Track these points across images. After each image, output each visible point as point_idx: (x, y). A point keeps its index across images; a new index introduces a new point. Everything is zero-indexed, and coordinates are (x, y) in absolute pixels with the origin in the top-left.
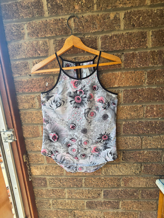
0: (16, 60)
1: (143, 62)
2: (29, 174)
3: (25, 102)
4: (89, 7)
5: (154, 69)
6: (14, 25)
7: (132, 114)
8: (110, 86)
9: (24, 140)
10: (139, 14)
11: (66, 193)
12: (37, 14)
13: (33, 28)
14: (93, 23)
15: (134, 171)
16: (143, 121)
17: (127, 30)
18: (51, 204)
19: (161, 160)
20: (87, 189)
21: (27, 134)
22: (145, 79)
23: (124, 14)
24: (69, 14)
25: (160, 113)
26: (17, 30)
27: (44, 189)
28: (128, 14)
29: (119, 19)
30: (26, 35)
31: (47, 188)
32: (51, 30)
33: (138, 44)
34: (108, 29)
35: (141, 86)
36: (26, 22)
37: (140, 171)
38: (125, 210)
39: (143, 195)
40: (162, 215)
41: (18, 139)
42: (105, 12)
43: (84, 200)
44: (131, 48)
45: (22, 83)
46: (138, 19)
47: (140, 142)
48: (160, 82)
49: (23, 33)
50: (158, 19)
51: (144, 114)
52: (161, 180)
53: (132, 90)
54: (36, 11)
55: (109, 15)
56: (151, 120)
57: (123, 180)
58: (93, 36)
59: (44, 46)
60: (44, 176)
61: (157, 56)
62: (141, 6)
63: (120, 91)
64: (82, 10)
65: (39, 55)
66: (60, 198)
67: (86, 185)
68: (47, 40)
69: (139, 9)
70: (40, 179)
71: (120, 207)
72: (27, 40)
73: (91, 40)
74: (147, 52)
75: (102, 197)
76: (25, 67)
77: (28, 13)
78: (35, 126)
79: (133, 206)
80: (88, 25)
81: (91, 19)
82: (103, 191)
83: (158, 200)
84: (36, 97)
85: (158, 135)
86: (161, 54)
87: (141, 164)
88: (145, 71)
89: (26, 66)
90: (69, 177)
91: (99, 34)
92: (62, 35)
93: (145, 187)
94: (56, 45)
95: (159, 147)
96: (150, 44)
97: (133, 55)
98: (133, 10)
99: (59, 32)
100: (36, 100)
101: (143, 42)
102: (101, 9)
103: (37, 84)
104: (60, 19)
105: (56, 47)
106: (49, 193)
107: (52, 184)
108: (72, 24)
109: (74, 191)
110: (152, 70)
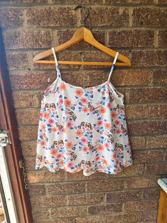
0: (13, 50)
1: (150, 61)
2: (26, 181)
3: (23, 99)
5: (159, 69)
6: (11, 9)
7: (138, 113)
8: (117, 85)
9: (20, 144)
10: (147, 12)
11: (68, 200)
13: (33, 14)
14: (101, 16)
15: (137, 172)
16: (148, 121)
17: (136, 27)
18: (50, 214)
19: (162, 159)
20: (90, 194)
21: (24, 136)
22: (151, 79)
23: (133, 10)
24: (76, 4)
25: (164, 112)
26: (15, 15)
27: (43, 197)
28: (136, 10)
29: (128, 15)
30: (26, 22)
31: (46, 196)
32: (54, 19)
33: (145, 42)
34: (116, 24)
35: (147, 85)
36: (25, 8)
37: (143, 172)
38: (128, 212)
39: (145, 195)
40: (163, 214)
41: (13, 143)
42: (114, 6)
43: (87, 206)
44: (139, 46)
45: (19, 77)
46: (147, 17)
47: (144, 143)
48: (165, 82)
49: (22, 19)
50: (164, 19)
51: (149, 113)
52: (162, 179)
53: (138, 89)
55: (118, 10)
56: (155, 120)
57: (126, 182)
58: (101, 31)
59: (46, 37)
60: (42, 183)
61: (162, 56)
62: (149, 4)
63: (126, 90)
64: (90, 1)
65: (41, 46)
66: (60, 206)
67: (88, 190)
68: (50, 30)
69: (148, 7)
70: (38, 187)
71: (123, 209)
72: (26, 28)
73: (98, 35)
74: (153, 52)
75: (105, 201)
76: (24, 60)
78: (33, 127)
79: (135, 207)
80: (96, 17)
81: (99, 12)
82: (106, 195)
83: (159, 198)
84: (36, 95)
85: (161, 135)
87: (144, 165)
88: (151, 70)
89: (24, 58)
90: (71, 183)
91: (107, 29)
92: (67, 26)
93: (147, 187)
94: (61, 36)
95: (161, 147)
96: (156, 44)
97: (141, 53)
98: (141, 7)
99: (63, 22)
100: (35, 98)
101: (150, 40)
102: (110, 2)
103: (38, 79)
104: (65, 8)
105: (60, 39)
106: (48, 201)
107: (51, 191)
108: (79, 15)
109: (75, 198)
110: (157, 70)
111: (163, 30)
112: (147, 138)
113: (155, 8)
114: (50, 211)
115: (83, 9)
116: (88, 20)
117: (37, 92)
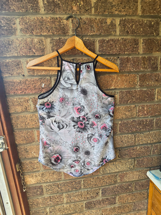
0: (6, 58)
1: (136, 66)
2: (23, 184)
3: (18, 104)
4: (87, 9)
5: (145, 73)
6: (4, 18)
8: (107, 88)
9: (17, 148)
10: (132, 22)
11: (65, 198)
12: (32, 9)
13: (26, 23)
14: (91, 26)
15: (128, 166)
16: (136, 119)
17: (122, 35)
18: (48, 213)
19: (150, 153)
20: (86, 190)
21: (20, 140)
22: (137, 82)
23: (119, 20)
24: (67, 14)
25: (150, 112)
26: (7, 24)
27: (40, 197)
28: (122, 21)
29: (115, 25)
30: (18, 31)
31: (43, 196)
32: (47, 28)
33: (131, 49)
34: (105, 33)
35: (134, 88)
36: (17, 17)
37: (134, 166)
38: (121, 204)
39: (136, 187)
40: (153, 202)
41: (9, 147)
42: (102, 16)
43: (83, 202)
44: (126, 53)
45: (13, 83)
46: (132, 26)
47: (133, 139)
48: (149, 84)
49: (15, 28)
50: (147, 29)
51: (137, 113)
52: (151, 171)
53: (127, 92)
54: (30, 6)
55: (106, 20)
56: (143, 119)
57: (119, 176)
58: (92, 39)
59: (39, 45)
60: (40, 183)
61: (147, 62)
62: (134, 16)
63: (116, 92)
64: (80, 12)
65: (34, 53)
66: (58, 204)
67: (84, 186)
68: (43, 38)
69: (132, 18)
70: (35, 188)
71: (117, 201)
73: (89, 42)
74: (139, 58)
75: (100, 196)
76: (18, 66)
77: (21, 6)
78: (29, 130)
79: (128, 198)
80: (86, 27)
81: (89, 22)
82: (101, 190)
83: (148, 189)
84: (31, 100)
85: (148, 131)
86: (150, 60)
87: (135, 159)
88: (137, 74)
89: (18, 64)
90: (68, 181)
91: (97, 37)
92: (59, 35)
93: (138, 179)
94: (53, 44)
95: (149, 142)
96: (141, 51)
97: (128, 59)
98: (127, 18)
99: (56, 31)
100: (31, 102)
101: (135, 48)
102: (99, 13)
103: (32, 85)
104: (57, 18)
105: (52, 47)
106: (46, 201)
107: (49, 191)
108: (70, 24)
109: (72, 195)
110: (143, 73)
111: (146, 38)
112: (136, 135)
113: (139, 18)
114: (48, 210)
115: (74, 19)
116: (79, 29)
117: (32, 97)
